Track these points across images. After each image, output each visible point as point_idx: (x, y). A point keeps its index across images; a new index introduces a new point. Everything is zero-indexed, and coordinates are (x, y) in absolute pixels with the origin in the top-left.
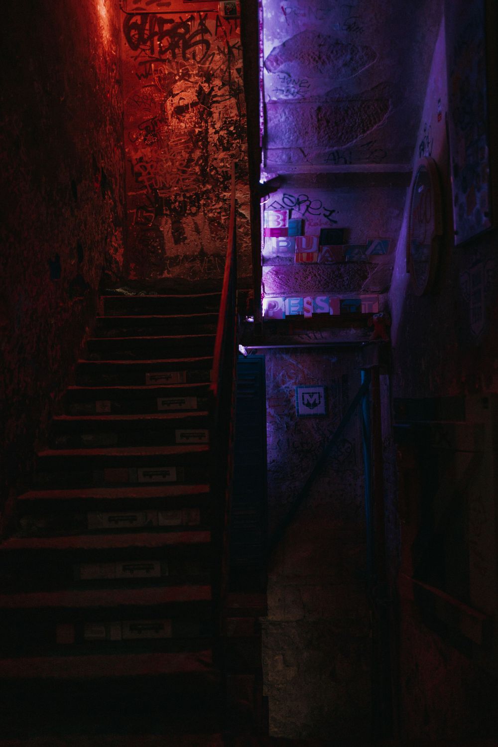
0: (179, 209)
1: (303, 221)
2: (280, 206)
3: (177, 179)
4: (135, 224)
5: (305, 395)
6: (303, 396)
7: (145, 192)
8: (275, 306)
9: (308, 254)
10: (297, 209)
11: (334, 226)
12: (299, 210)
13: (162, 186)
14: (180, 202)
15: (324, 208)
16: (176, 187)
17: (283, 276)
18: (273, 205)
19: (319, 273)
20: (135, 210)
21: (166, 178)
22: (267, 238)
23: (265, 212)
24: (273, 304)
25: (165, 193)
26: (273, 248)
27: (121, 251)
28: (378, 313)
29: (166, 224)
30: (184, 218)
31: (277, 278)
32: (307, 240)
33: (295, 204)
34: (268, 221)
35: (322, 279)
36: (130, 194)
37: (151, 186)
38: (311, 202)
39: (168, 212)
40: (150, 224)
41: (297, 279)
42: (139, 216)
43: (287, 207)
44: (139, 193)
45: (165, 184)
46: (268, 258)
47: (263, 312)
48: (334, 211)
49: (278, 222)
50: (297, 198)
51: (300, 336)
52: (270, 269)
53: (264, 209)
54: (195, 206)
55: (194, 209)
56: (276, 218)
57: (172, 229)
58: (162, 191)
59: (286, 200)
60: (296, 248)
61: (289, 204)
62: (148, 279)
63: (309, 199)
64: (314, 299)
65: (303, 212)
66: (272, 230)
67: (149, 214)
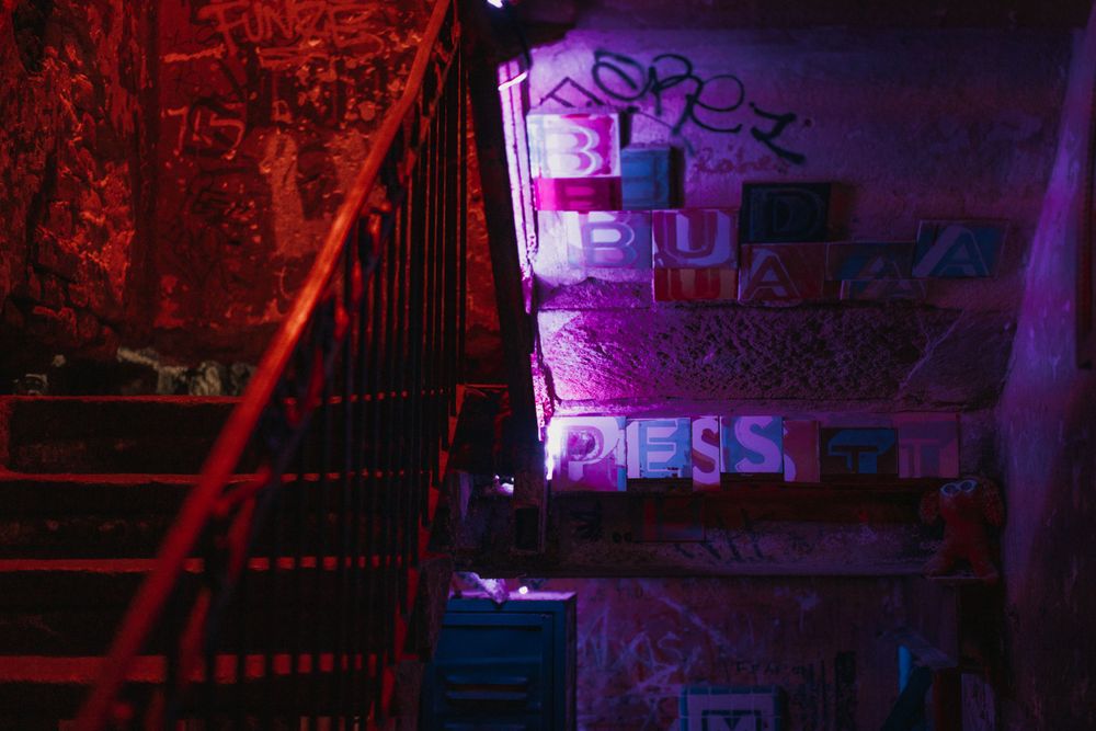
0: (324, 108)
1: (676, 156)
2: (585, 99)
3: (319, 14)
4: (181, 154)
5: (711, 718)
6: (704, 722)
7: (217, 52)
8: (590, 445)
9: (700, 271)
10: (651, 111)
11: (795, 173)
12: (659, 112)
13: (270, 34)
14: (325, 86)
15: (752, 105)
16: (314, 38)
17: (616, 344)
18: (558, 94)
19: (744, 336)
20: (183, 111)
21: (284, 12)
22: (545, 215)
23: (529, 118)
24: (585, 438)
25: (281, 58)
26: (569, 248)
27: (126, 236)
28: (955, 480)
29: (280, 152)
30: (337, 137)
31: (593, 352)
32: (692, 225)
33: (641, 90)
34: (543, 154)
35: (754, 355)
36: (171, 58)
37: (238, 35)
38: (701, 84)
39: (287, 118)
40: (229, 153)
41: (666, 356)
42: (197, 128)
43: (614, 102)
44: (198, 56)
45: (280, 31)
46: (556, 285)
47: (550, 465)
48: (791, 118)
49: (581, 155)
50: (646, 71)
51: (682, 546)
52: (567, 320)
53: (526, 108)
54: (371, 98)
55: (368, 110)
56: (574, 141)
57: (299, 170)
58: (269, 52)
59: (604, 73)
60: (655, 250)
61: (617, 90)
62: (215, 326)
63: (695, 72)
64: (728, 424)
65: (672, 118)
66: (561, 185)
67: (225, 123)
